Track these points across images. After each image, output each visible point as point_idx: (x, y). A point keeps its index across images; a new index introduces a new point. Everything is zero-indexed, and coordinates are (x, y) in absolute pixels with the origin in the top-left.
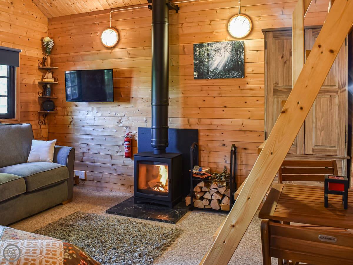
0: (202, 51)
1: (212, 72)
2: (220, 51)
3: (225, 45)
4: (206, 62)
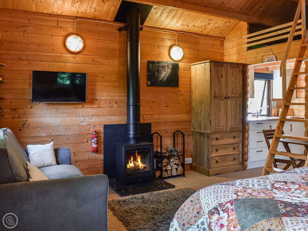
0: (154, 67)
1: (159, 82)
2: (165, 67)
3: (168, 64)
4: (156, 74)
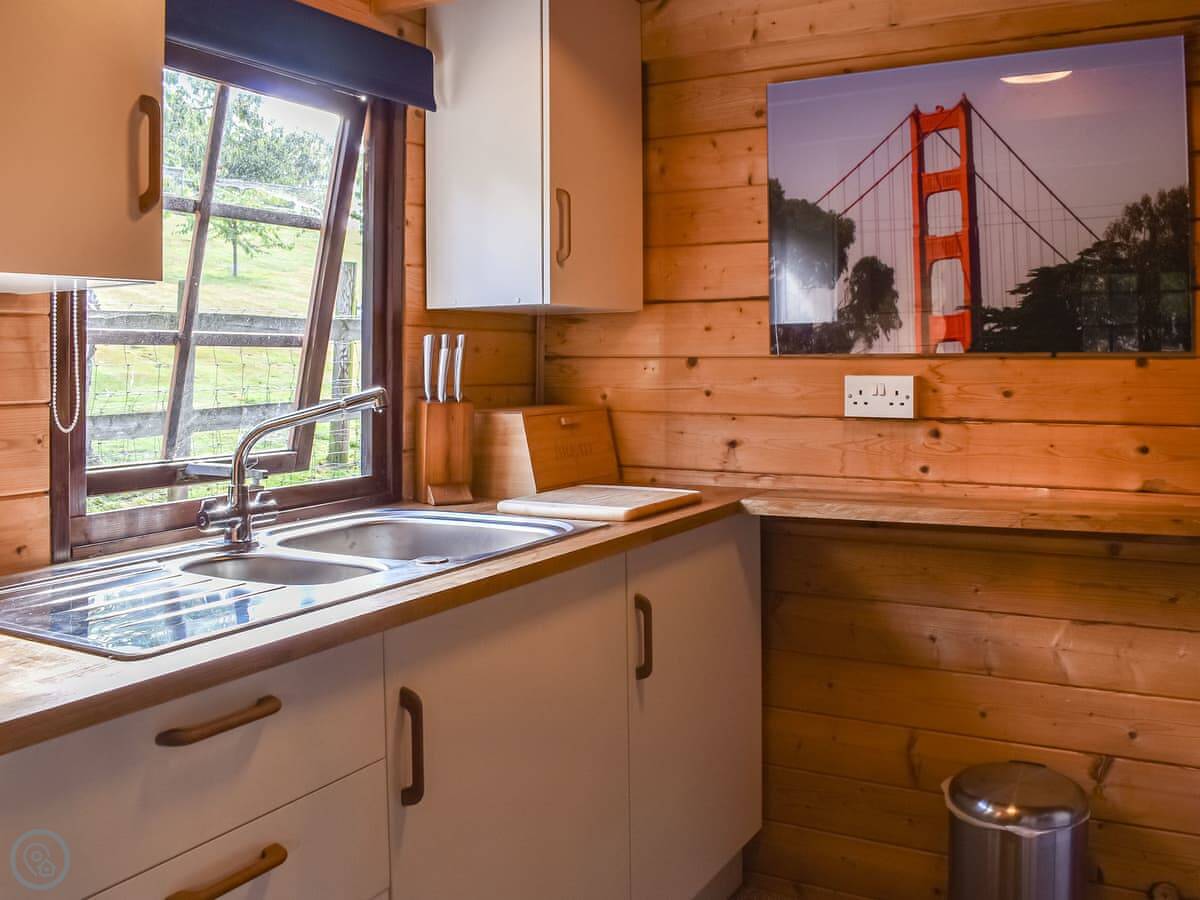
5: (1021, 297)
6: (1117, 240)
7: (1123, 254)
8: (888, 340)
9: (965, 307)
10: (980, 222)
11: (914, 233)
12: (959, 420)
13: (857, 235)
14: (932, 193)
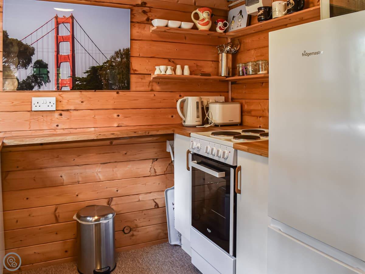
5: (87, 74)
6: (113, 60)
7: (114, 64)
8: (46, 86)
9: (71, 77)
10: (75, 52)
11: (55, 53)
12: (68, 110)
13: (35, 52)
14: (61, 42)
